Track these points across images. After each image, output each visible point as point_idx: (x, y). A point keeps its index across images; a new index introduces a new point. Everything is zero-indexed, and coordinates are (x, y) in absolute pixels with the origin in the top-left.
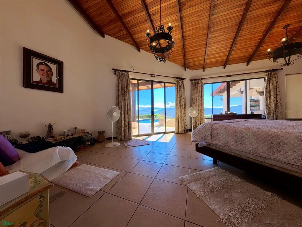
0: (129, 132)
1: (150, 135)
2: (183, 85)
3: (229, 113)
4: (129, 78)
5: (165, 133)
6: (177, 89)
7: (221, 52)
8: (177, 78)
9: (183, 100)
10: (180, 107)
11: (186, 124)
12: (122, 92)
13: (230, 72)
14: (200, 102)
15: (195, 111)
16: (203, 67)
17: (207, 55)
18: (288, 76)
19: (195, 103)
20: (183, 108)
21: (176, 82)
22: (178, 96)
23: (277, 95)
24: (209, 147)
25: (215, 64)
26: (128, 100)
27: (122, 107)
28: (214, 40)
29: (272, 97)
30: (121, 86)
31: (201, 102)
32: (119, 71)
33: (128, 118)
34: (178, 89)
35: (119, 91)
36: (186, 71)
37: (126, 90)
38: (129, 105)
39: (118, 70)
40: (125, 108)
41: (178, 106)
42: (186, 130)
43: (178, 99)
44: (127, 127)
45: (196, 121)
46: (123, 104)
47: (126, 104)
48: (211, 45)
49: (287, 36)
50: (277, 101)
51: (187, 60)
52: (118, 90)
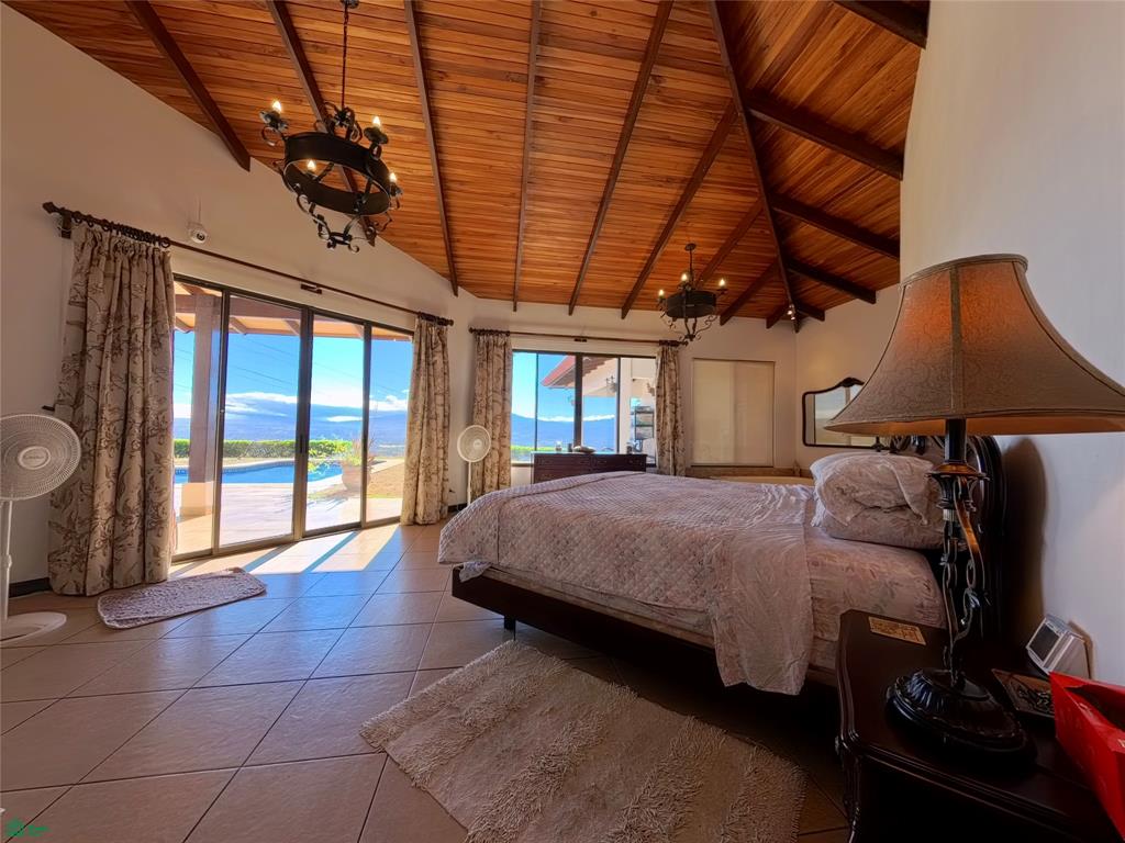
0: (143, 542)
1: (281, 544)
2: (444, 346)
3: (577, 450)
4: (166, 277)
5: (357, 527)
6: (419, 355)
7: (560, 265)
8: (421, 315)
9: (440, 399)
10: (428, 423)
11: (448, 485)
12: (110, 340)
13: (585, 328)
14: (498, 409)
15: (478, 441)
16: (515, 296)
17: (523, 262)
18: (698, 362)
19: (484, 410)
20: (440, 427)
21: (415, 329)
22: (422, 383)
23: (676, 407)
24: (492, 576)
25: (545, 295)
26: (151, 382)
27: (106, 414)
28: (540, 224)
29: (668, 410)
30: (104, 305)
31: (503, 408)
32: (97, 227)
33: (143, 474)
34: (423, 357)
35: (85, 332)
36: (456, 294)
37: (140, 333)
38: (153, 404)
39: (89, 219)
40: (126, 419)
41: (419, 417)
42: (446, 508)
43: (421, 392)
44: (135, 519)
45: (483, 475)
46: (111, 399)
47: (138, 403)
48: (531, 235)
49: (691, 273)
50: (676, 421)
51: (458, 260)
52: (83, 326)
